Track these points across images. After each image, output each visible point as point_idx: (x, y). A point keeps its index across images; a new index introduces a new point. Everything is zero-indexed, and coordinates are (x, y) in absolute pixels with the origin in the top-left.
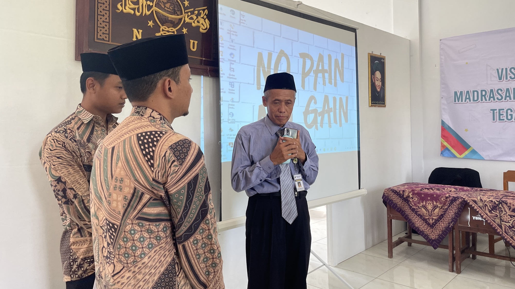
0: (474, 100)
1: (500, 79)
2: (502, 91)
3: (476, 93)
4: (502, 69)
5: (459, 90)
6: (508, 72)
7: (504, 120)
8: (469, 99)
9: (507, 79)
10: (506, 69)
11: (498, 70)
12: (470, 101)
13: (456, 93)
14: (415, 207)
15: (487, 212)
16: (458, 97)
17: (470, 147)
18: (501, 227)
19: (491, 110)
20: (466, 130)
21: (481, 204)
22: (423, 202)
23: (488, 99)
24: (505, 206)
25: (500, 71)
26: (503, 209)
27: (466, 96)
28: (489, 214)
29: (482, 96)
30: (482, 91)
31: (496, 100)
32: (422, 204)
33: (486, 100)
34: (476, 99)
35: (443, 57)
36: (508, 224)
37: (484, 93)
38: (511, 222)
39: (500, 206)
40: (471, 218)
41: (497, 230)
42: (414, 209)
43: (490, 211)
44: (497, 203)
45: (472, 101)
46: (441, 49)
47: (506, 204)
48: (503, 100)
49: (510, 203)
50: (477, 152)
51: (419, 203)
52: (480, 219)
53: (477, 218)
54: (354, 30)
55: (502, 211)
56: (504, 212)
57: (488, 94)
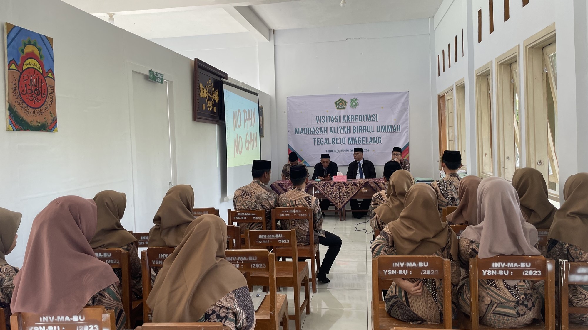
0: (305, 133)
1: (318, 122)
2: (318, 129)
3: (306, 129)
4: (319, 117)
5: (297, 127)
6: (321, 118)
7: (319, 144)
8: (303, 132)
9: (321, 122)
10: (320, 117)
11: (316, 117)
12: (303, 134)
13: (296, 129)
14: (286, 189)
15: (321, 188)
16: (297, 131)
17: (303, 159)
18: (327, 194)
19: (313, 139)
20: (301, 150)
21: (318, 185)
22: (290, 186)
23: (312, 133)
24: (328, 184)
25: (318, 118)
26: (328, 186)
27: (301, 131)
28: (322, 189)
29: (309, 131)
30: (309, 128)
31: (316, 133)
32: (290, 187)
33: (311, 133)
34: (306, 133)
35: (289, 108)
36: (330, 192)
37: (310, 129)
38: (331, 191)
39: (326, 184)
40: (314, 192)
41: (325, 196)
42: (285, 189)
43: (322, 188)
44: (325, 183)
45: (304, 134)
46: (287, 103)
47: (329, 183)
48: (319, 133)
49: (331, 183)
50: (307, 162)
51: (288, 187)
52: (318, 192)
53: (317, 192)
54: (257, 94)
55: (327, 187)
56: (328, 187)
57: (312, 130)
